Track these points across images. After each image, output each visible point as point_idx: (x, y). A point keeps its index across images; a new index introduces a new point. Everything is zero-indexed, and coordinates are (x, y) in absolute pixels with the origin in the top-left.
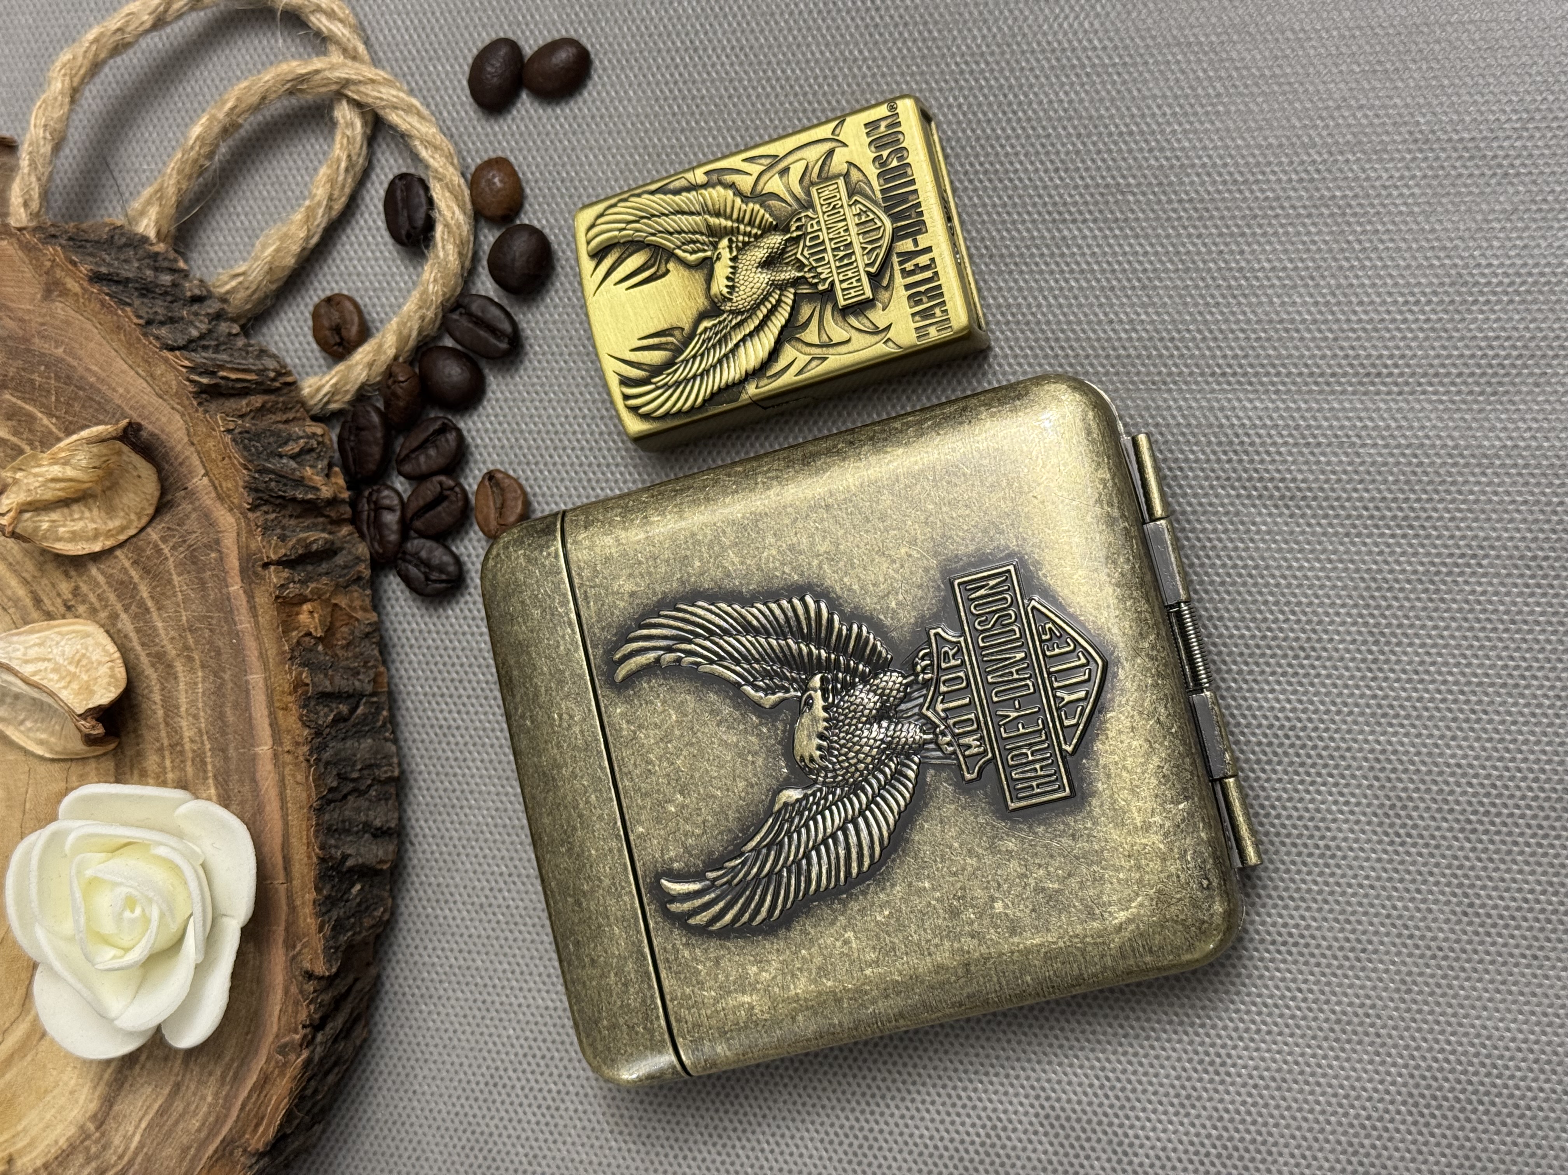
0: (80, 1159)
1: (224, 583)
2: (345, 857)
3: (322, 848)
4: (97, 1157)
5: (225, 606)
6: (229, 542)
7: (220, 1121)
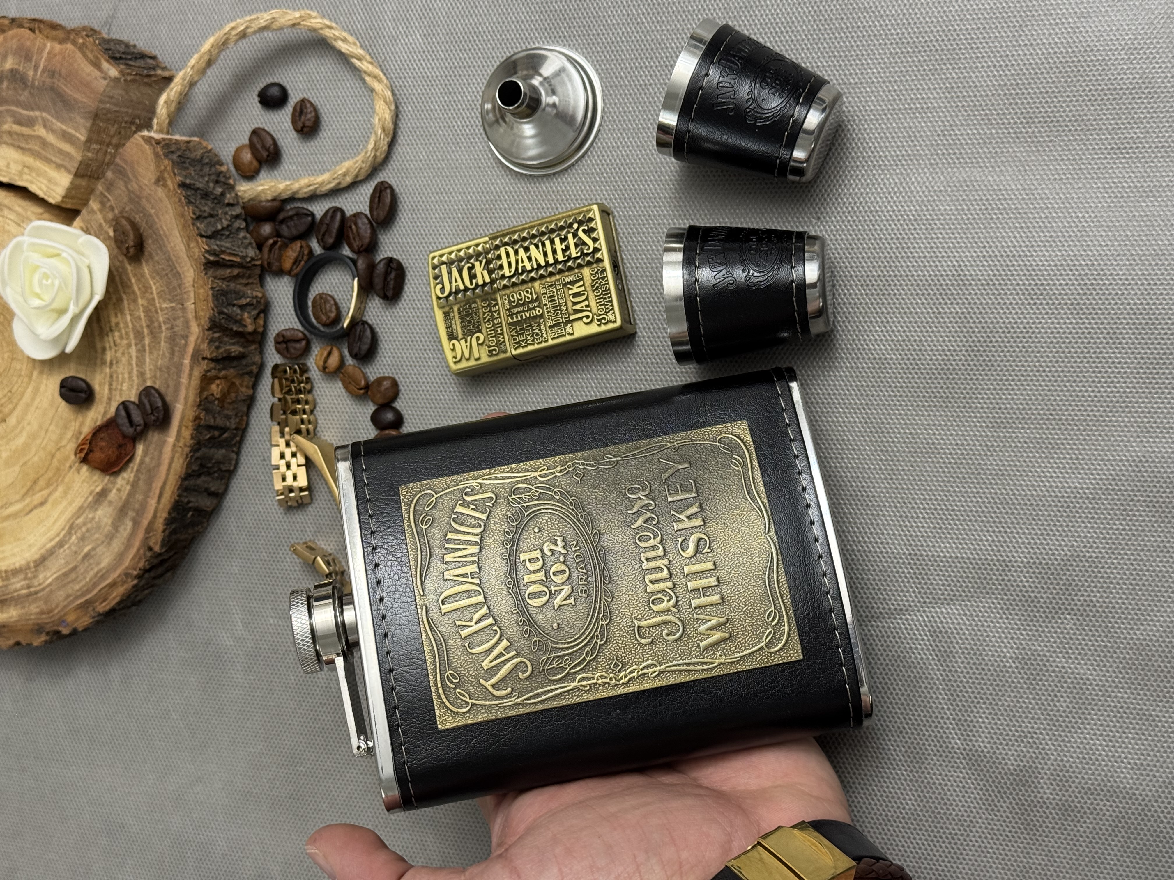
0: (22, 576)
1: (182, 357)
2: (189, 502)
3: (179, 496)
4: (30, 579)
5: (179, 367)
6: (192, 339)
7: (88, 591)
